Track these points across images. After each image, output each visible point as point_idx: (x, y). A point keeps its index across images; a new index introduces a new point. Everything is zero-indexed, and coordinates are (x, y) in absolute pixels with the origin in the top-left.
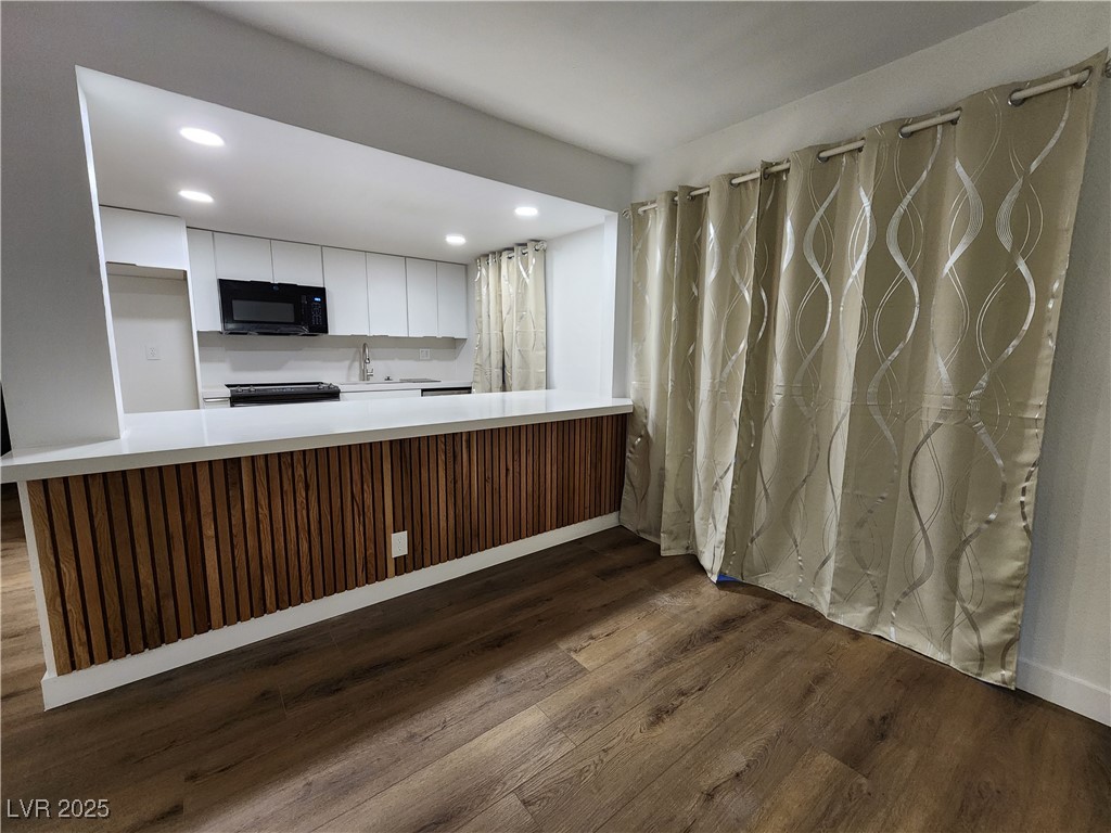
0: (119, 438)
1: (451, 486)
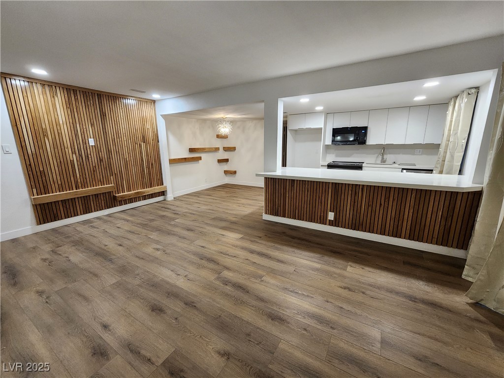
1: (352, 203)
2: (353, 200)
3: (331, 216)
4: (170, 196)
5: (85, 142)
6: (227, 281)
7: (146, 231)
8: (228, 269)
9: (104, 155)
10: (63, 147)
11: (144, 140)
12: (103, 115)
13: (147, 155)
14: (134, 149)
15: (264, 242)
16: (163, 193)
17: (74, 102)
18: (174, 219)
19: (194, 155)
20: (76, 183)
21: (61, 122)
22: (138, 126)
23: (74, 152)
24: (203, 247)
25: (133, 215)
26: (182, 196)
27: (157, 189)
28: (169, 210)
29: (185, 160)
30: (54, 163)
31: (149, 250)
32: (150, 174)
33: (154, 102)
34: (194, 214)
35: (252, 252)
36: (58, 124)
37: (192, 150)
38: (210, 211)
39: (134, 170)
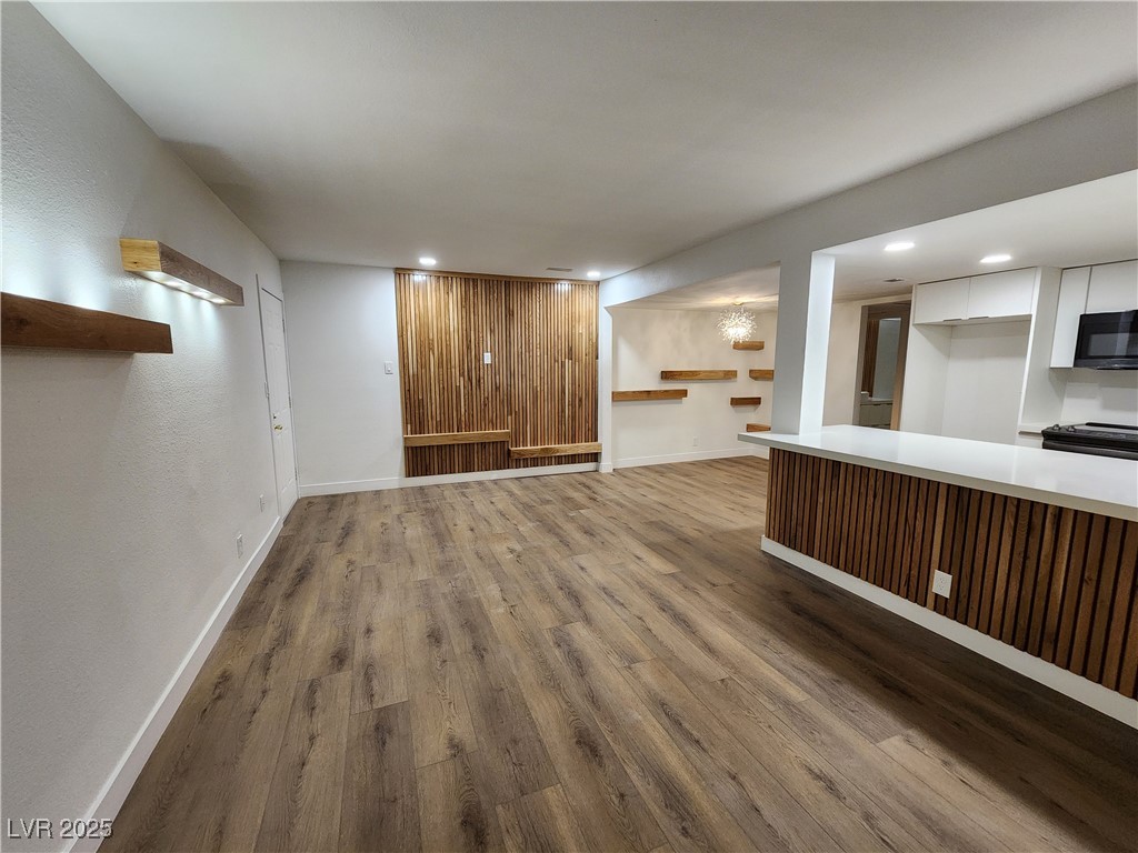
0: (797, 434)
1: (1018, 559)
2: (1020, 548)
3: (942, 583)
4: (606, 465)
5: (478, 358)
6: (565, 641)
7: (521, 516)
8: (588, 620)
9: (502, 379)
10: (449, 368)
11: (570, 354)
12: (510, 313)
13: (573, 383)
14: (552, 369)
15: (712, 598)
16: (595, 457)
17: (472, 298)
18: (579, 507)
19: (673, 386)
20: (459, 421)
21: (452, 329)
22: (563, 330)
23: (462, 374)
24: (582, 568)
25: (526, 488)
26: (632, 469)
27: (582, 447)
28: (588, 492)
29: (648, 395)
30: (435, 389)
31: (500, 549)
32: (573, 418)
33: (598, 284)
34: (622, 506)
35: (665, 607)
36: (448, 332)
37: (666, 376)
38: (656, 506)
39: (547, 409)
